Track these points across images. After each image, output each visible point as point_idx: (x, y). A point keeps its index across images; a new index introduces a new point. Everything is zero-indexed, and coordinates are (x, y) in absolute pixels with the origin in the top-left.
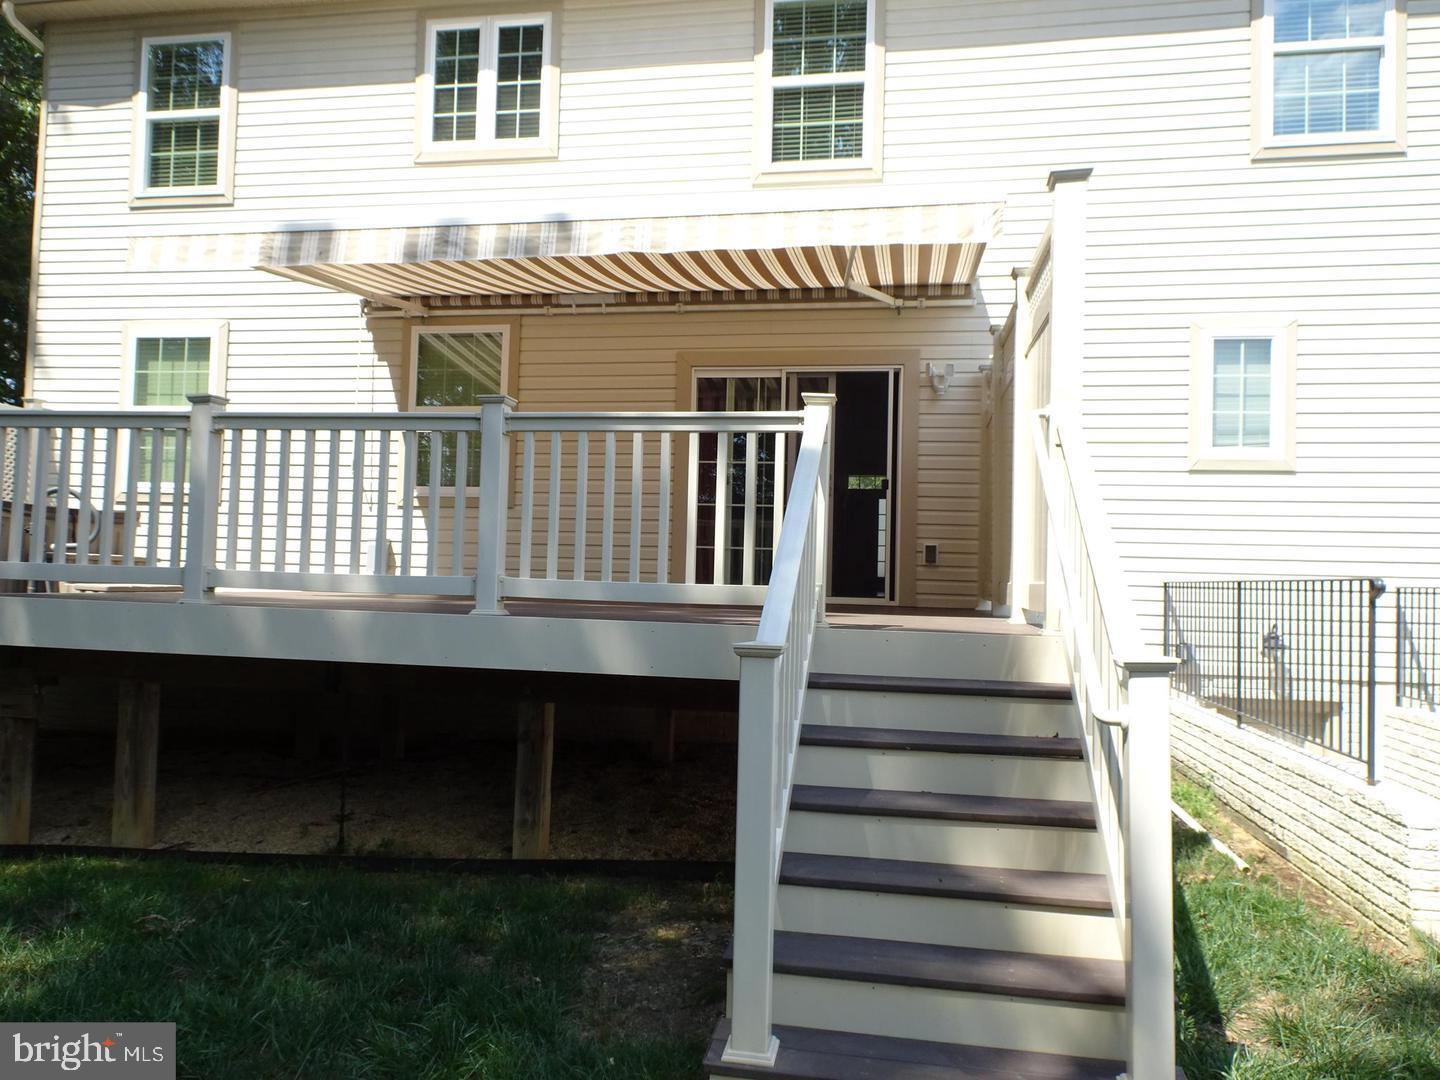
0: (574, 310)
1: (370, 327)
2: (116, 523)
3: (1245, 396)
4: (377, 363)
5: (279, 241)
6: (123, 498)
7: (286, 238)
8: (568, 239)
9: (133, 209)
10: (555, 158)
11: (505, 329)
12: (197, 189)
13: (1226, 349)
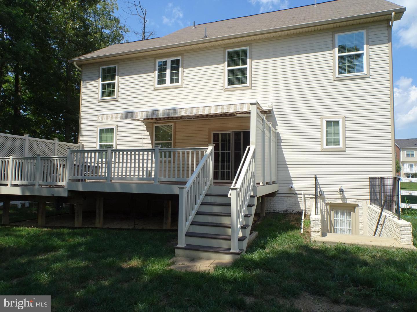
0: (187, 120)
1: (145, 125)
2: (96, 168)
3: (334, 134)
4: (147, 132)
5: (124, 115)
6: (97, 162)
7: (125, 114)
8: (175, 112)
9: (99, 102)
10: (182, 87)
11: (173, 124)
12: (111, 97)
13: (329, 123)
